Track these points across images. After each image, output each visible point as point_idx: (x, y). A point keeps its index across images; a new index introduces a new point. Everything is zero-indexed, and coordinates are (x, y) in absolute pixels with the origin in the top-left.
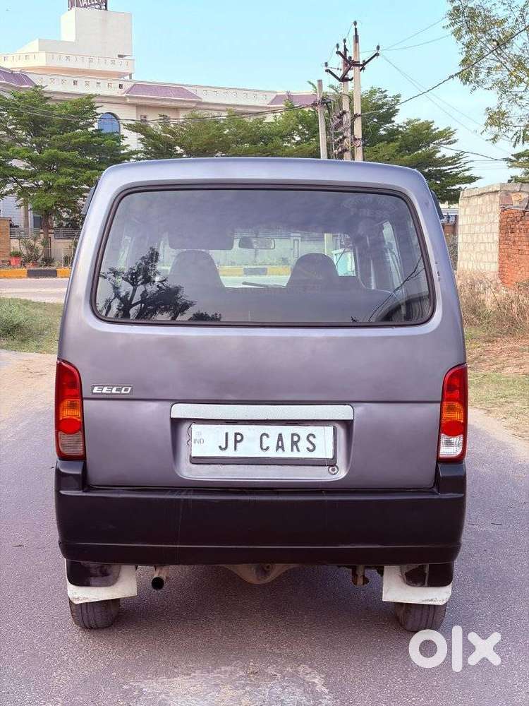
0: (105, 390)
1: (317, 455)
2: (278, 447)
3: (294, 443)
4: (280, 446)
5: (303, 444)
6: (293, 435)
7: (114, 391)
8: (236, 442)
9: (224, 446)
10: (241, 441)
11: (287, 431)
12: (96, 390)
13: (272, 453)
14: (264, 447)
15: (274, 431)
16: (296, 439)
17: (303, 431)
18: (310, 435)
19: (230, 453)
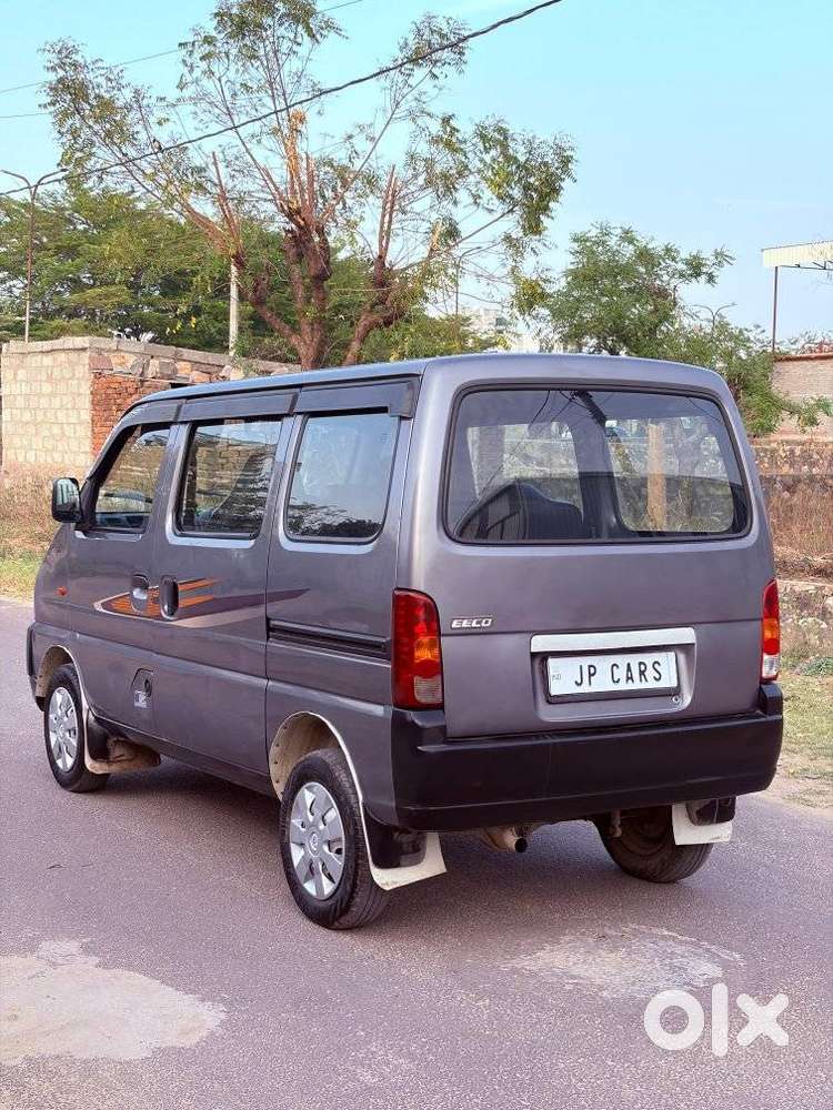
0: (465, 624)
1: (662, 684)
2: (628, 678)
3: (642, 673)
4: (630, 678)
5: (650, 673)
6: (640, 663)
7: (474, 625)
8: (591, 675)
9: (579, 681)
10: (594, 674)
11: (634, 659)
12: (455, 624)
13: (623, 686)
14: (616, 680)
15: (622, 660)
16: (643, 668)
17: (648, 658)
18: (655, 662)
19: (585, 689)
